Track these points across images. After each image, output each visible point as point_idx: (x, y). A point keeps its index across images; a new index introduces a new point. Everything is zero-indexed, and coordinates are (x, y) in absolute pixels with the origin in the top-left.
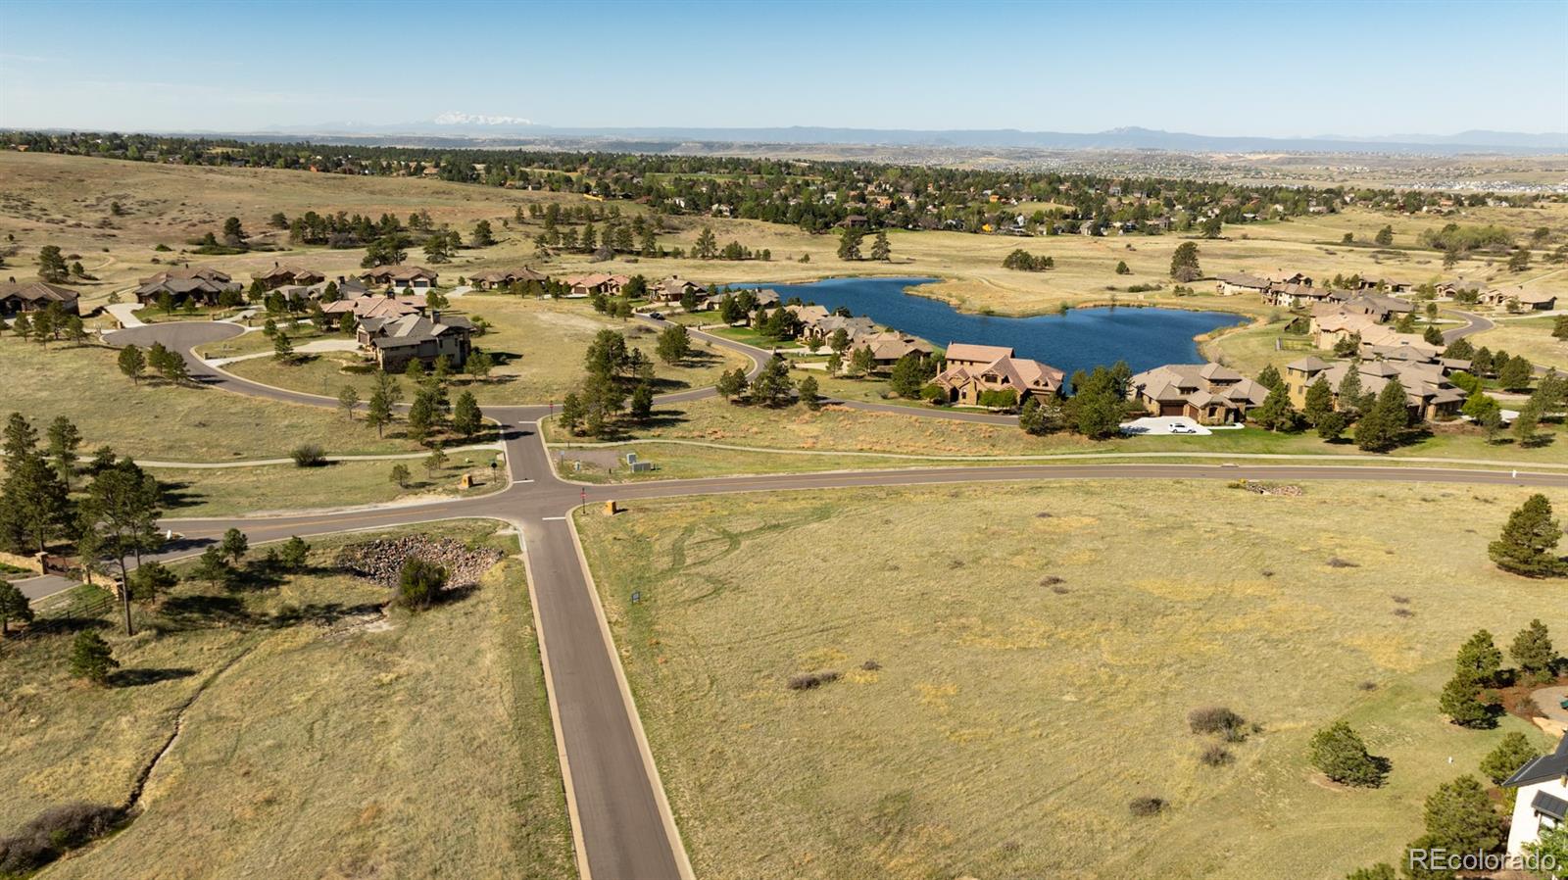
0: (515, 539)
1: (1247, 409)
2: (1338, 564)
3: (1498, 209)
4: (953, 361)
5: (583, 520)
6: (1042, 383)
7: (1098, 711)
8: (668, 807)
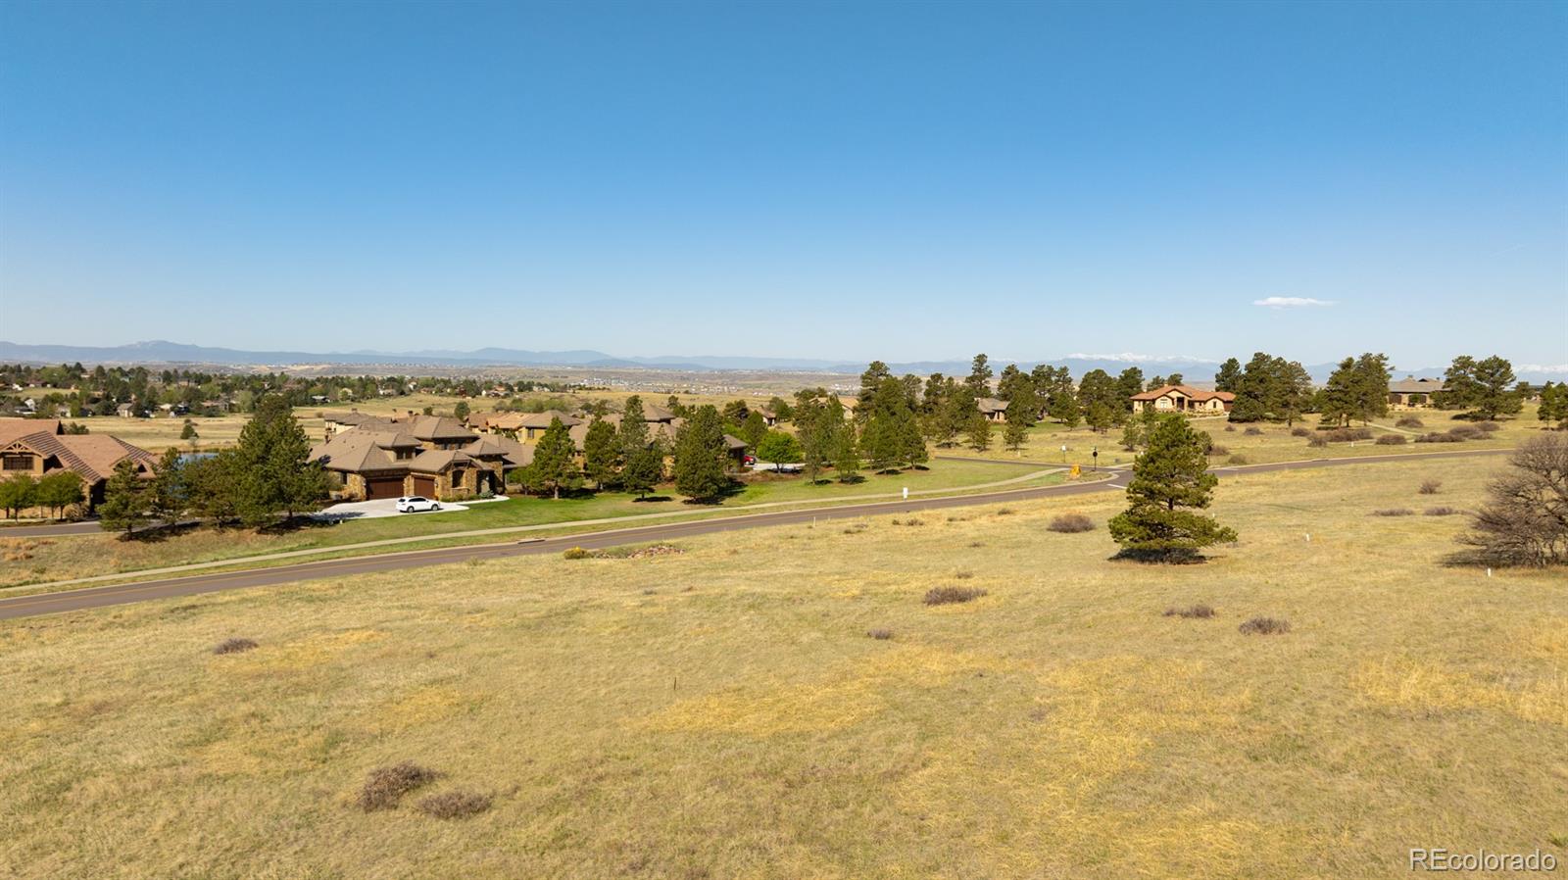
3: (543, 393)
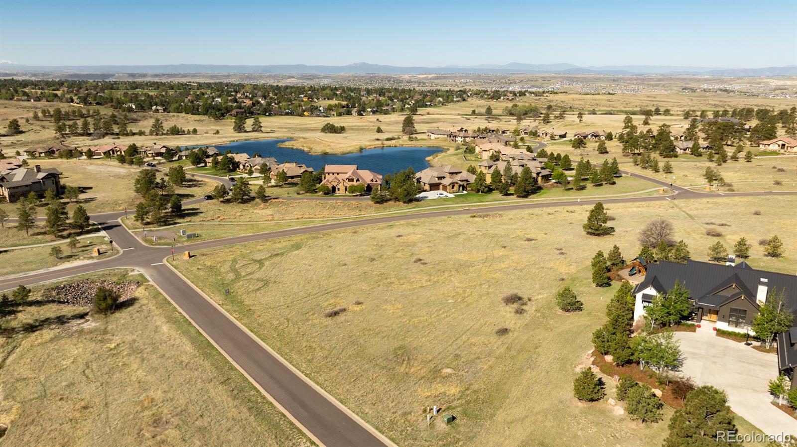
0: (141, 275)
1: (467, 184)
2: (529, 240)
4: (329, 174)
5: (174, 263)
6: (374, 180)
7: (465, 304)
8: (298, 371)
